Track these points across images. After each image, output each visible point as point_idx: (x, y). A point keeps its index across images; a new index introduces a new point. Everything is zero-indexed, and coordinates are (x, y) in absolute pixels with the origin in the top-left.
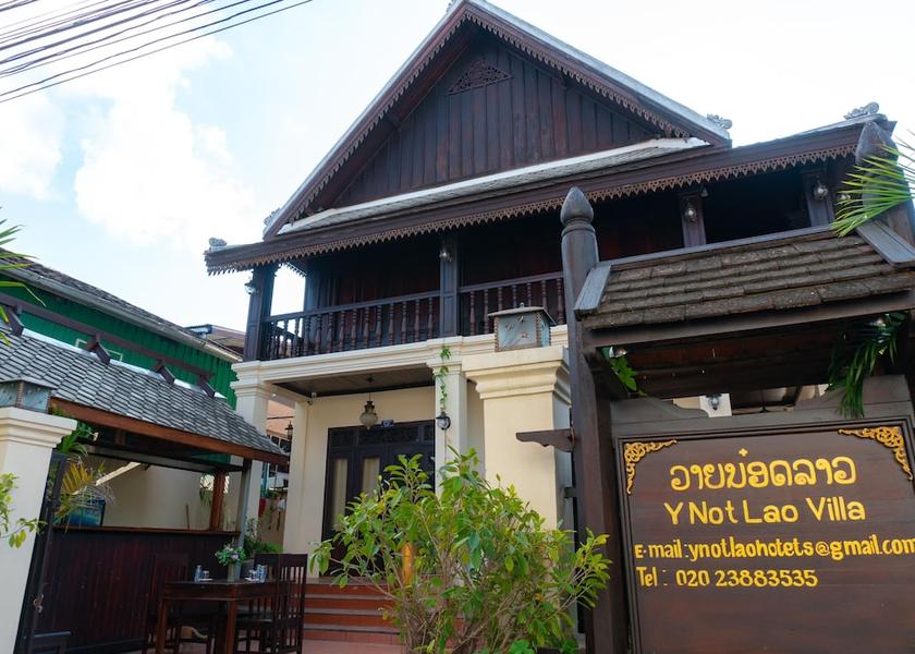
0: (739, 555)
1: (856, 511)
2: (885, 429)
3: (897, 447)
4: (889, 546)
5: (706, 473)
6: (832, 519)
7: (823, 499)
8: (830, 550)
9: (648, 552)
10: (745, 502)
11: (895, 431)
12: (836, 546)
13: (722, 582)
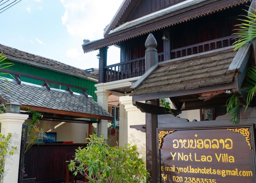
0: (192, 172)
1: (231, 159)
2: (243, 129)
3: (247, 136)
4: (241, 173)
5: (184, 143)
6: (223, 161)
7: (221, 154)
8: (222, 173)
9: (165, 168)
10: (195, 154)
11: (246, 130)
12: (223, 172)
13: (186, 181)
